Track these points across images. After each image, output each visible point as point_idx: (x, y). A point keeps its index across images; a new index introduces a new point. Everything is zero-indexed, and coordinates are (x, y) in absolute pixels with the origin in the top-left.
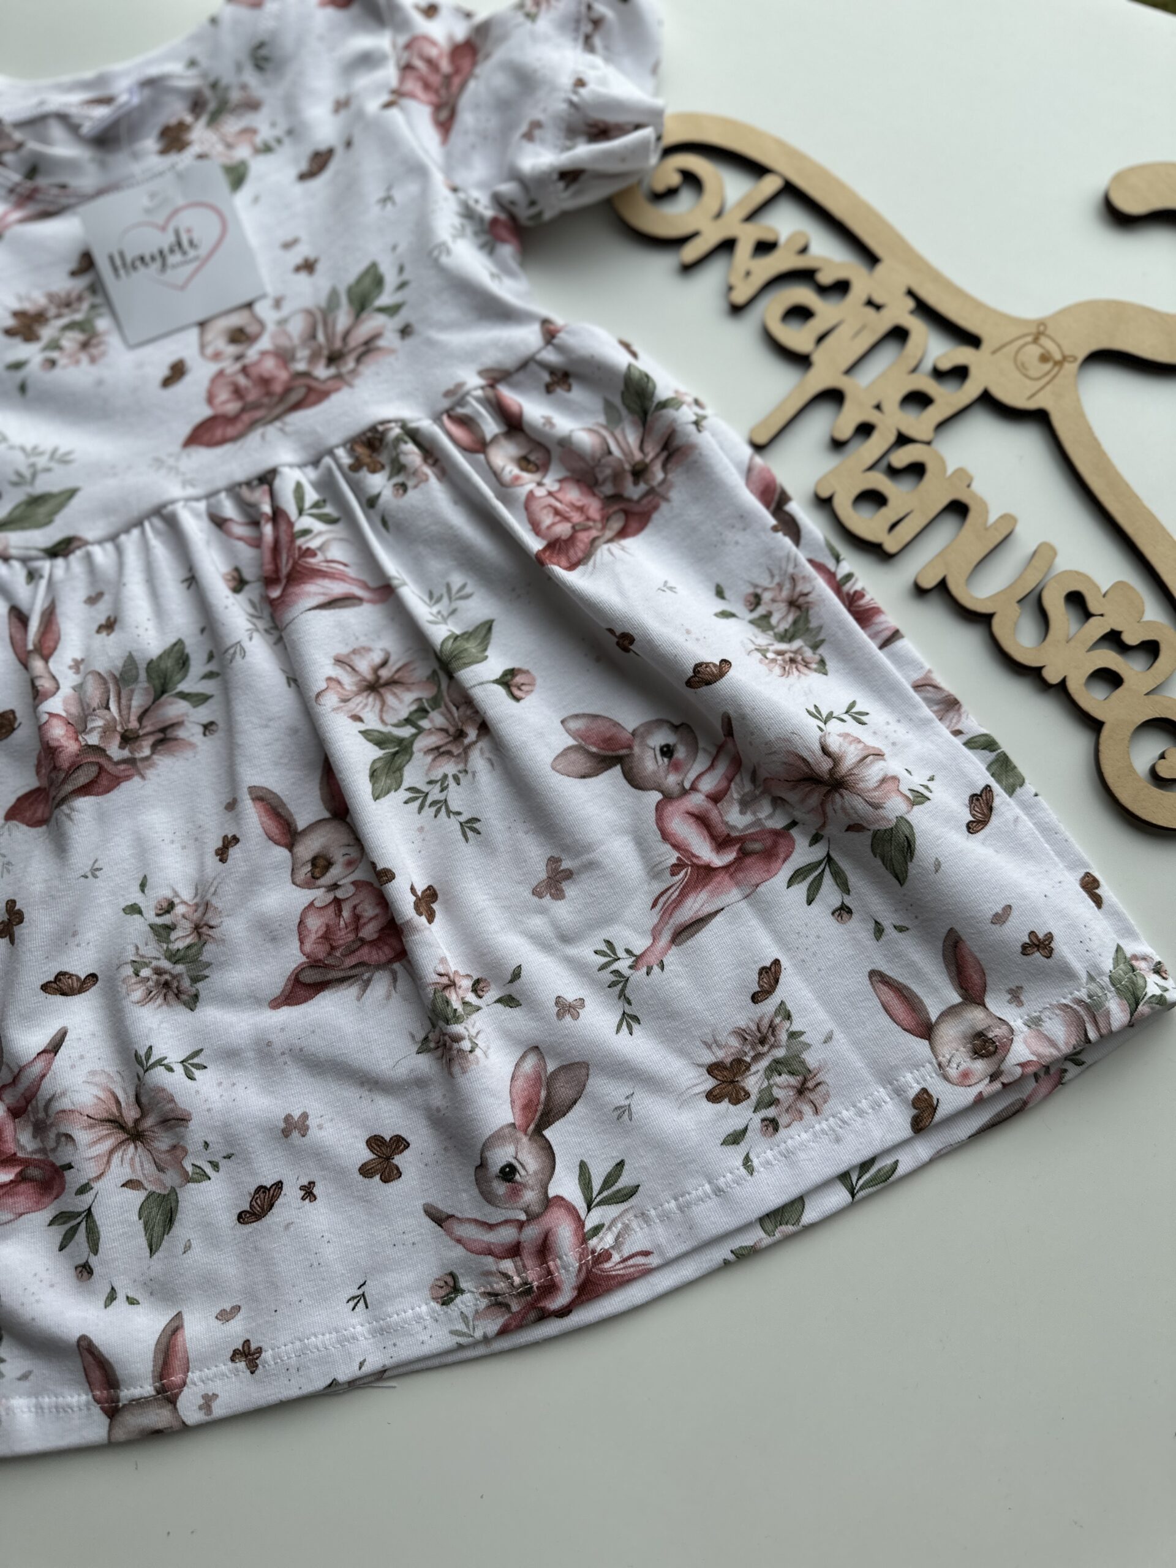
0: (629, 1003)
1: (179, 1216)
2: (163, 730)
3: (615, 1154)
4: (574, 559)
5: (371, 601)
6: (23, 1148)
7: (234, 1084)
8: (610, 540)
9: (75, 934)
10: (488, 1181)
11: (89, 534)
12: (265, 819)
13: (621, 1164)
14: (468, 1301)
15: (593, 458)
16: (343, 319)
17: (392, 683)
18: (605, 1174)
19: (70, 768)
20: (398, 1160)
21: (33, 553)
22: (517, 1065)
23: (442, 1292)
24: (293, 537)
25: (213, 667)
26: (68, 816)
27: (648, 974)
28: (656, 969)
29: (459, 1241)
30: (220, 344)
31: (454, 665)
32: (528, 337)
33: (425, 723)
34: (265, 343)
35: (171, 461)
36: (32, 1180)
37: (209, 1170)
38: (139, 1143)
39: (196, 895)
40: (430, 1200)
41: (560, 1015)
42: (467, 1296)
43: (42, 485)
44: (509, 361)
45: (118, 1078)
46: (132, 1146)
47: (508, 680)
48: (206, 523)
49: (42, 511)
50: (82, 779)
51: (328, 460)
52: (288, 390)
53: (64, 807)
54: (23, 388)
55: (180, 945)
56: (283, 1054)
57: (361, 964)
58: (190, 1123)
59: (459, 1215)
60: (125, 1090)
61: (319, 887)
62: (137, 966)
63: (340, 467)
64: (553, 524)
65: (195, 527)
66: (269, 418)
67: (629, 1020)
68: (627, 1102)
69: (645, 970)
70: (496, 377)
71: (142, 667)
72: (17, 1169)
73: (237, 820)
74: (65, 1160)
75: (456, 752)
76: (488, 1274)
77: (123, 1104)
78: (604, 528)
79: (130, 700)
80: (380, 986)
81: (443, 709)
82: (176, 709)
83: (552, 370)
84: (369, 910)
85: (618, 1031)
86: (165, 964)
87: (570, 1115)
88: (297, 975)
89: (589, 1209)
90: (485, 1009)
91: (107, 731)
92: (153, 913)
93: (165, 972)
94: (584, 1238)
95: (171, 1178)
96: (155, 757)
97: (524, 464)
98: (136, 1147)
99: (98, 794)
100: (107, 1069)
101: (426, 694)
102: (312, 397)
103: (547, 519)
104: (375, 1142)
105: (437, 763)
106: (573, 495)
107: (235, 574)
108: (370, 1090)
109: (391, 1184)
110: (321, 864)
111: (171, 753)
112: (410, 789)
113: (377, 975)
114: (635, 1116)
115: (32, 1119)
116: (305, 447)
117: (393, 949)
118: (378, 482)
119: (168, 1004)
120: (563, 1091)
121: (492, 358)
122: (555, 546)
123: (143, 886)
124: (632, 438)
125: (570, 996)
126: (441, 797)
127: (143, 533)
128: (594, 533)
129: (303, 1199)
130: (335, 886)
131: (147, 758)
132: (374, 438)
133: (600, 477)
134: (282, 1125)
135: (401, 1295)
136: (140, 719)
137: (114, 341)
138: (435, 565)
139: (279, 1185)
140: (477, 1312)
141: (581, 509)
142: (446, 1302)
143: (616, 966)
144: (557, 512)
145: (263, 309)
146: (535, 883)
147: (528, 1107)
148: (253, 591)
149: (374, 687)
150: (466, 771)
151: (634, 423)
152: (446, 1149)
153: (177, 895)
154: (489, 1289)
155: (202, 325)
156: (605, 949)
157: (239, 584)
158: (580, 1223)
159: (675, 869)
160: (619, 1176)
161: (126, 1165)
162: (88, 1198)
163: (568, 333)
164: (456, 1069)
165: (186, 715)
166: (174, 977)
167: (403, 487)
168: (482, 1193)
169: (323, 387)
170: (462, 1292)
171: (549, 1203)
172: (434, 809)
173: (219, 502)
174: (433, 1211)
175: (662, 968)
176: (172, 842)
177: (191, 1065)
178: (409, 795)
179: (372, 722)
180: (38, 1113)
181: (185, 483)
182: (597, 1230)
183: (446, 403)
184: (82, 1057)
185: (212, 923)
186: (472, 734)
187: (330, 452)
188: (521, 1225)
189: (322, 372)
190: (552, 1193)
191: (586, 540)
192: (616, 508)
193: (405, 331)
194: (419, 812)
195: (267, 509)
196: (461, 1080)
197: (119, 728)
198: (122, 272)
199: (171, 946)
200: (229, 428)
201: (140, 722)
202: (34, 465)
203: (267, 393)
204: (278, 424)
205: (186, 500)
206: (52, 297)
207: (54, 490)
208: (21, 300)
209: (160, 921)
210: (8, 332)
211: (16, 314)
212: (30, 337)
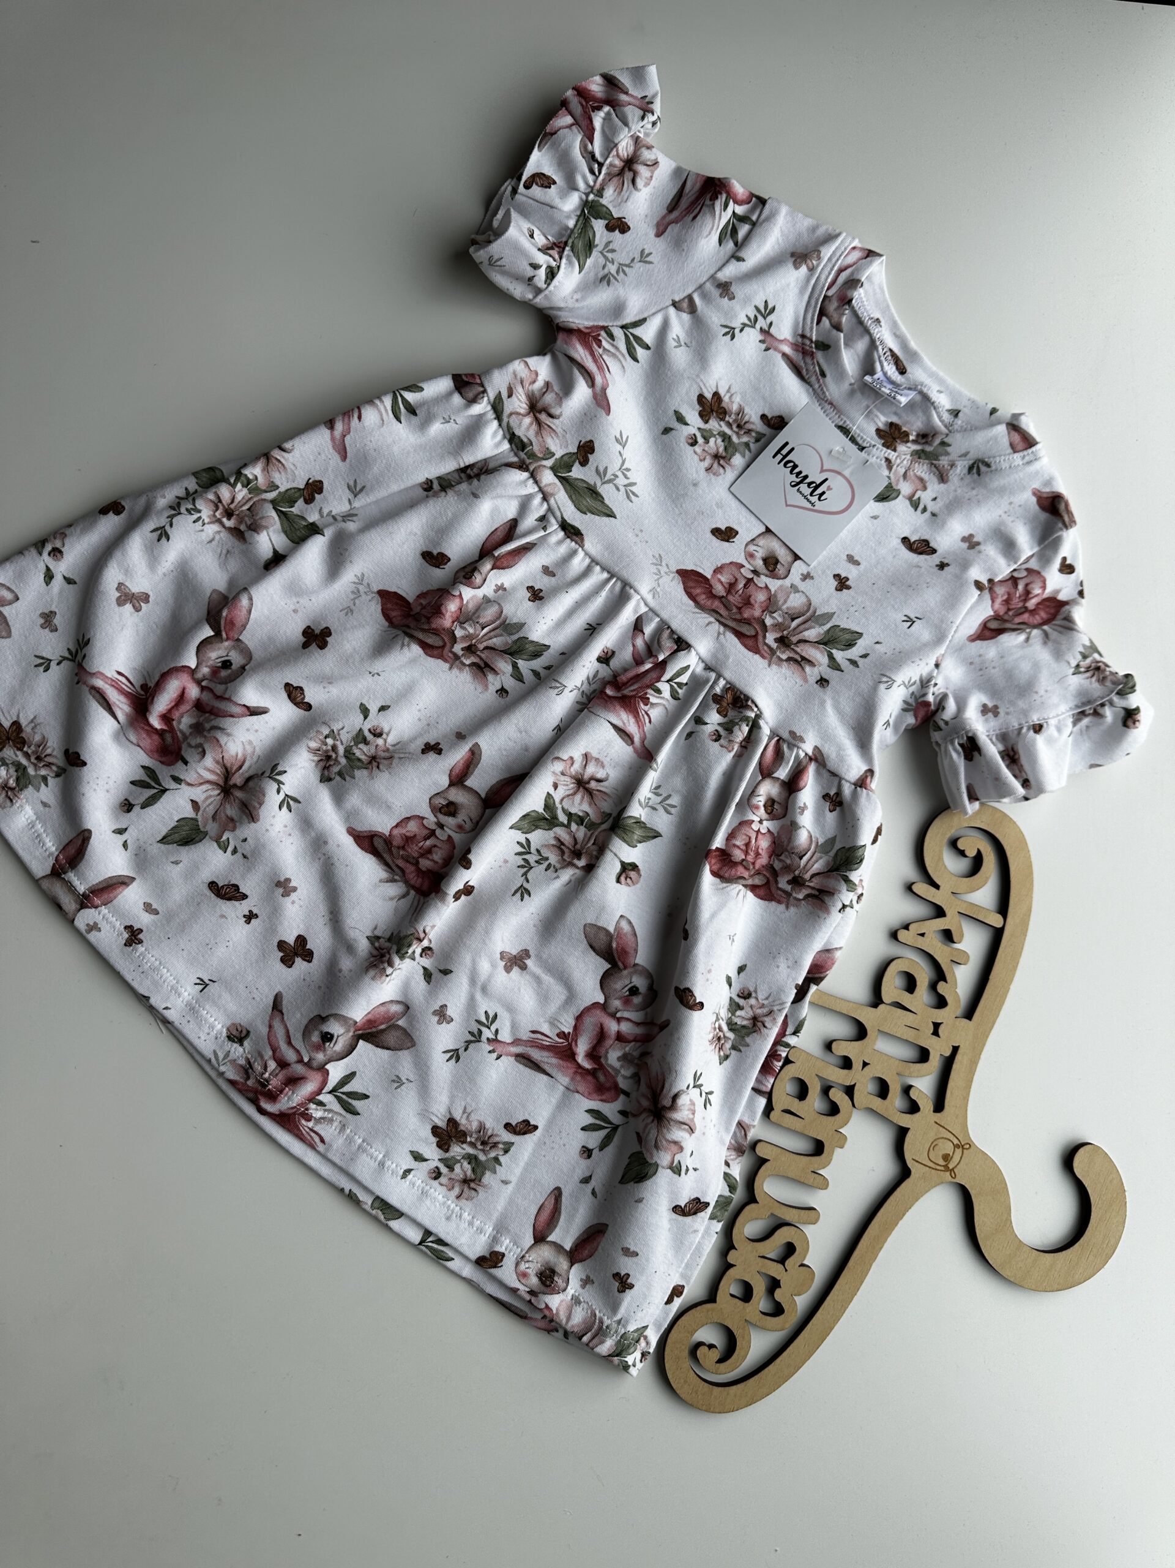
0: (466, 1050)
1: (192, 847)
2: (487, 665)
3: (370, 1089)
4: (722, 873)
5: (635, 750)
6: (179, 722)
7: (290, 835)
8: (745, 886)
9: (330, 683)
10: (316, 1028)
11: (588, 545)
12: (462, 762)
13: (366, 1097)
14: (238, 1052)
15: (793, 848)
16: (813, 633)
17: (590, 793)
18: (355, 1090)
19: (433, 629)
20: (298, 961)
21: (558, 514)
22: (392, 1001)
23: (235, 1032)
24: (651, 686)
25: (543, 672)
26: (403, 645)
27: (490, 1052)
28: (495, 1055)
29: (270, 1027)
30: (760, 554)
31: (619, 832)
32: (854, 767)
33: (574, 826)
34: (774, 585)
35: (664, 569)
36: (163, 739)
37: (230, 849)
38: (222, 795)
39: (394, 745)
40: (284, 994)
41: (435, 1013)
42: (241, 1049)
43: (606, 491)
44: (832, 764)
45: (255, 759)
46: (218, 792)
47: (628, 870)
48: (633, 618)
49: (589, 501)
50: (431, 640)
51: (713, 675)
52: (747, 622)
53: (407, 639)
54: (667, 431)
55: (358, 753)
56: (324, 854)
57: (402, 870)
58: (253, 824)
59: (285, 1018)
60: (250, 767)
61: (436, 816)
62: (332, 734)
63: (712, 687)
64: (738, 847)
65: (627, 616)
66: (722, 620)
67: (454, 1055)
68: (405, 1081)
69: (491, 1048)
70: (818, 758)
71: (521, 634)
72: (165, 727)
73: (453, 746)
74: (188, 758)
75: (566, 857)
76: (261, 1055)
77: (241, 771)
78: (751, 876)
79: (496, 637)
80: (394, 890)
81: (589, 833)
82: (504, 666)
83: (838, 794)
84: (438, 856)
85: (444, 1052)
86: (341, 750)
87: (379, 1049)
88: (376, 835)
89: (330, 1092)
90: (415, 963)
91: (469, 637)
92: (369, 726)
93: (336, 753)
94: (312, 1099)
95: (212, 828)
96: (467, 669)
97: (769, 803)
98: (219, 794)
99: (426, 653)
100: (257, 749)
101: (593, 816)
102: (750, 642)
103: (739, 842)
104: (301, 940)
105: (552, 849)
106: (764, 844)
107: (610, 653)
108: (331, 920)
109: (282, 965)
110: (450, 809)
111: (475, 676)
112: (527, 840)
113: (401, 884)
114: (399, 1090)
115: (201, 719)
116: (714, 656)
117: (422, 885)
118: (714, 718)
119: (317, 765)
120: (391, 1038)
121: (830, 751)
122: (724, 856)
123: (383, 709)
124: (817, 867)
125: (450, 1012)
126: (533, 864)
127: (608, 580)
128: (746, 874)
129: (245, 916)
130: (441, 826)
131: (464, 664)
132: (742, 701)
133: (782, 857)
134: (282, 879)
135: (219, 1009)
136: (486, 648)
137: (730, 475)
138: (678, 782)
139: (244, 897)
140: (235, 1060)
141: (757, 854)
142: (230, 1038)
143: (484, 1029)
144: (747, 845)
145: (798, 568)
146: (507, 950)
147: (370, 1022)
148: (605, 672)
149: (581, 783)
150: (556, 871)
151: (828, 863)
152: (320, 987)
153: (388, 734)
154: (252, 1061)
155: (768, 530)
156: (491, 1017)
157: (605, 659)
158: (319, 1092)
159: (562, 1035)
160: (358, 1099)
161: (205, 795)
162: (173, 785)
163: (868, 794)
164: (372, 973)
165: (504, 673)
166: (336, 760)
167: (717, 737)
168: (306, 1027)
169: (760, 645)
170: (241, 1045)
171: (322, 1070)
172: (522, 863)
173: (652, 620)
174: (279, 999)
175: (497, 1059)
176: (419, 710)
177: (288, 802)
178: (524, 842)
179: (557, 796)
180: (208, 722)
181: (653, 591)
182: (321, 1104)
183: (785, 735)
184: (256, 731)
185: (381, 766)
186: (582, 863)
187: (719, 676)
188: (300, 1061)
189: (771, 638)
190: (327, 1067)
191: (739, 874)
192: (768, 875)
193: (823, 682)
194: (516, 854)
195: (661, 658)
196: (367, 979)
197: (474, 641)
198: (779, 457)
199: (354, 748)
200: (704, 597)
201: (484, 649)
202: (616, 476)
203: (739, 609)
204: (722, 629)
205: (642, 598)
206: (741, 411)
207: (607, 501)
208: (728, 391)
209: (367, 733)
210: (701, 398)
211: (716, 395)
212: (704, 416)
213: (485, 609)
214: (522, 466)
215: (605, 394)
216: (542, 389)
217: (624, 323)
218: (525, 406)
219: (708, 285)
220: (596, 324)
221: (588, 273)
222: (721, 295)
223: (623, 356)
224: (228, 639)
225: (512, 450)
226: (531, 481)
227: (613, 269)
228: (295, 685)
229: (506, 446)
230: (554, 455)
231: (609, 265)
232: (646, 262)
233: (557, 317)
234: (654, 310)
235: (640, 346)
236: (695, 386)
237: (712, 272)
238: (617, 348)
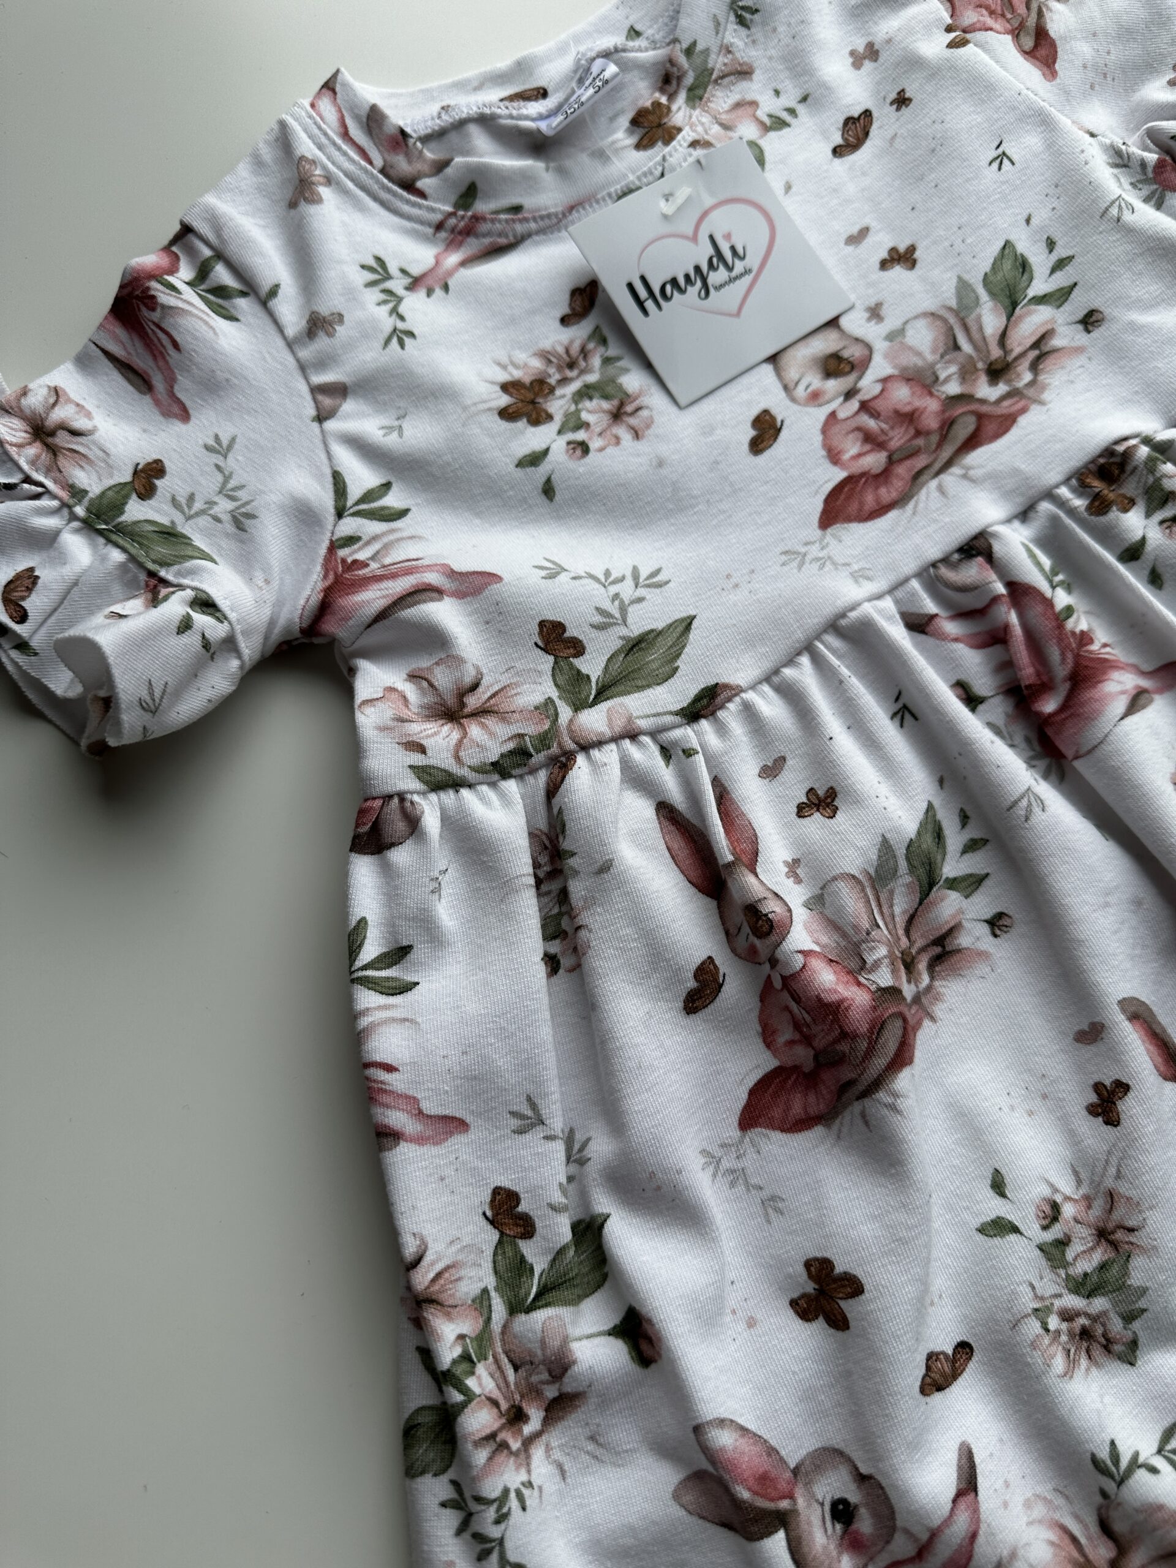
2: (940, 941)
5: (1160, 691)
9: (926, 1289)
11: (740, 678)
16: (991, 319)
21: (669, 719)
24: (1056, 619)
25: (976, 830)
30: (814, 380)
34: (880, 367)
35: (815, 551)
39: (1079, 1182)
43: (640, 621)
48: (902, 627)
49: (654, 657)
51: (1046, 507)
52: (947, 426)
54: (549, 490)
55: (1086, 1266)
60: (1080, 1518)
62: (1041, 1314)
63: (1071, 512)
66: (937, 466)
71: (901, 852)
73: (1111, 1055)
77: (1085, 1542)
79: (891, 906)
82: (948, 906)
86: (1074, 1302)
91: (889, 960)
92: (1034, 1226)
93: (1079, 1315)
96: (937, 983)
100: (1041, 1492)
102: (992, 426)
107: (963, 692)
111: (956, 972)
118: (1135, 523)
119: (1098, 1365)
123: (998, 1186)
127: (818, 658)
131: (929, 989)
136: (907, 931)
137: (657, 403)
145: (855, 323)
148: (998, 707)
153: (1056, 1190)
155: (773, 359)
165: (962, 911)
166: (1094, 1319)
169: (1000, 411)
173: (913, 595)
177: (1172, 1452)
181: (858, 576)
184: (1007, 1484)
185: (1127, 1222)
187: (1049, 495)
189: (987, 391)
193: (1089, 321)
195: (1000, 588)
198: (650, 305)
199: (1071, 1271)
200: (883, 491)
201: (908, 937)
202: (616, 596)
203: (918, 433)
204: (955, 470)
205: (870, 599)
206: (546, 356)
207: (660, 625)
208: (504, 367)
209: (1049, 1236)
210: (506, 414)
211: (505, 387)
212: (538, 417)
213: (840, 910)
214: (563, 764)
215: (461, 574)
216: (421, 689)
217: (332, 510)
218: (446, 728)
219: (304, 353)
220: (321, 560)
221: (220, 548)
222: (330, 335)
223: (392, 531)
224: (791, 1496)
225: (521, 777)
226: (595, 753)
227: (224, 506)
228: (923, 1371)
229: (511, 786)
230: (549, 701)
231: (216, 510)
232: (230, 447)
233: (287, 630)
234: (323, 456)
235: (380, 497)
236: (483, 418)
237: (280, 343)
238: (375, 538)
